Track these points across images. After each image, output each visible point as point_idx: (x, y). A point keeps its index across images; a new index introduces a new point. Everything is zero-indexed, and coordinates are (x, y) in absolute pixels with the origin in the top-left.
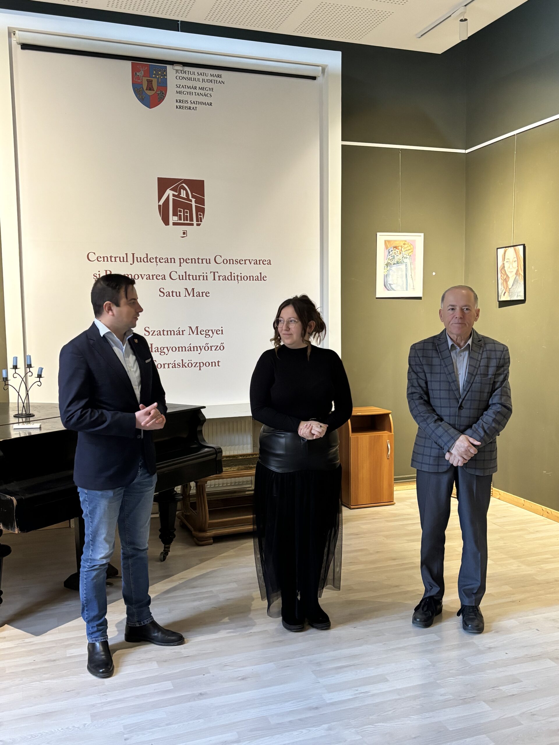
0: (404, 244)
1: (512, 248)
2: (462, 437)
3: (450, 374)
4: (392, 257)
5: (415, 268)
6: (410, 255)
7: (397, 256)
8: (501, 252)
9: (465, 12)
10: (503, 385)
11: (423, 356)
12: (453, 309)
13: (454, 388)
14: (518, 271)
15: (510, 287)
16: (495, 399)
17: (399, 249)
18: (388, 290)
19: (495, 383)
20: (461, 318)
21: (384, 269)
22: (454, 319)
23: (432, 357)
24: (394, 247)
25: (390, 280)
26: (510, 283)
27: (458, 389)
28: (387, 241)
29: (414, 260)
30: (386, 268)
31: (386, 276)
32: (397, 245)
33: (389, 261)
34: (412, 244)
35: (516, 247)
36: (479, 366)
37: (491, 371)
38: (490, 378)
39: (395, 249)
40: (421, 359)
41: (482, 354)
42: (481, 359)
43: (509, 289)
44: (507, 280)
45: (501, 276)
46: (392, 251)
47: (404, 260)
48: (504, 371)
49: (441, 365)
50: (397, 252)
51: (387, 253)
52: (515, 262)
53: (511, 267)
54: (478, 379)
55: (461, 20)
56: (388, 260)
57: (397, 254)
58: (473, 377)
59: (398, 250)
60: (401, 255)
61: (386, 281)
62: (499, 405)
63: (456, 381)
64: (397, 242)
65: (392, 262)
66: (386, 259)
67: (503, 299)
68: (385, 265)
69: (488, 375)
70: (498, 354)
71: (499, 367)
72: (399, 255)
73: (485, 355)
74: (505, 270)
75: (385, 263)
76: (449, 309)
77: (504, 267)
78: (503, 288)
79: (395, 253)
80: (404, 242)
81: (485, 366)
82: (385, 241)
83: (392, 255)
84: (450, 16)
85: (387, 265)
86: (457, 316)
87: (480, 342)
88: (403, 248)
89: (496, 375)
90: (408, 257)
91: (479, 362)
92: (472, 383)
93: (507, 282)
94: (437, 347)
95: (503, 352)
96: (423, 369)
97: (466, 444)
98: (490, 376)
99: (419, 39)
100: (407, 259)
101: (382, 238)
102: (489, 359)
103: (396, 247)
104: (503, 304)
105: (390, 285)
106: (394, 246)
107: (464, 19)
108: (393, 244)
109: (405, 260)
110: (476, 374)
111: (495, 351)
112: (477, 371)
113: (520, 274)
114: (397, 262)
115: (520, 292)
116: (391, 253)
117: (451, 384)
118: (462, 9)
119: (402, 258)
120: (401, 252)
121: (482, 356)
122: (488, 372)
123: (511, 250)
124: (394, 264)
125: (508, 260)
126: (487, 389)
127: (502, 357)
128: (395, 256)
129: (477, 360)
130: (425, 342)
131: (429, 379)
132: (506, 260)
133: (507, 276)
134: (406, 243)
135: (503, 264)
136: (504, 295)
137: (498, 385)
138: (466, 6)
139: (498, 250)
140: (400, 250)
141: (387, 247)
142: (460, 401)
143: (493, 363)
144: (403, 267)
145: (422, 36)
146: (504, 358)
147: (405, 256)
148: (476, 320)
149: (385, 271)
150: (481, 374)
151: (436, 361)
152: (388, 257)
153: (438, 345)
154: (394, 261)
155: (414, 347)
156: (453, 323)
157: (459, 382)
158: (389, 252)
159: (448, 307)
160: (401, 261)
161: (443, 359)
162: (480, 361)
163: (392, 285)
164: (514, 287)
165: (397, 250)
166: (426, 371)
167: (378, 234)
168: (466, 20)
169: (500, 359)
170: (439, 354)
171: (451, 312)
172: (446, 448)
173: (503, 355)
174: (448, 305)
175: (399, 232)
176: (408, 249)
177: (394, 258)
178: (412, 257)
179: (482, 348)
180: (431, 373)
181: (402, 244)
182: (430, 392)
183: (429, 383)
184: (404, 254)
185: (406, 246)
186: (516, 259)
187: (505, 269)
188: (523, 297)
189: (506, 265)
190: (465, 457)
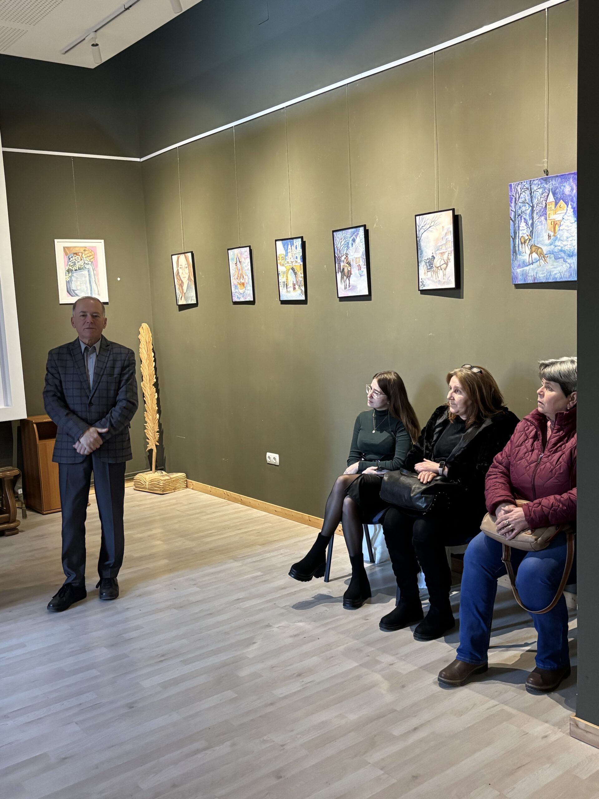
0: (85, 250)
1: (183, 255)
2: (92, 429)
3: (82, 374)
4: (73, 264)
5: (98, 274)
6: (91, 260)
7: (78, 262)
8: (175, 258)
9: (96, 38)
10: (129, 383)
11: (58, 360)
12: (83, 316)
13: (85, 387)
14: (189, 276)
15: (185, 292)
16: (121, 396)
17: (79, 255)
18: (72, 296)
19: (120, 382)
20: (92, 323)
21: (66, 275)
22: (86, 324)
23: (66, 360)
24: (74, 254)
25: (73, 287)
26: (185, 287)
27: (89, 388)
28: (66, 247)
29: (97, 266)
30: (67, 274)
31: (68, 283)
32: (77, 252)
33: (70, 268)
34: (93, 250)
35: (186, 254)
36: (106, 367)
37: (117, 371)
38: (116, 378)
39: (75, 255)
40: (56, 362)
41: (109, 357)
42: (108, 361)
43: (185, 293)
44: (182, 285)
45: (177, 281)
46: (72, 257)
47: (85, 266)
48: (129, 371)
49: (74, 367)
50: (78, 258)
51: (67, 259)
52: (186, 267)
53: (184, 273)
54: (104, 378)
55: (93, 45)
56: (68, 266)
57: (78, 261)
58: (100, 377)
59: (79, 257)
60: (82, 261)
61: (69, 287)
62: (124, 401)
63: (87, 380)
64: (77, 249)
65: (74, 268)
66: (67, 266)
67: (180, 303)
68: (66, 272)
69: (113, 375)
70: (123, 357)
71: (123, 368)
72: (80, 262)
73: (111, 358)
74: (180, 276)
75: (66, 270)
76: (81, 316)
77: (178, 273)
78: (180, 293)
79: (75, 259)
80: (84, 249)
81: (111, 367)
82: (64, 248)
83: (73, 261)
84: (84, 39)
85: (69, 271)
86: (89, 321)
87: (108, 347)
88: (84, 254)
89: (121, 375)
90: (90, 263)
91: (105, 364)
92: (100, 382)
93: (182, 287)
94: (71, 352)
95: (127, 354)
96: (58, 371)
97: (96, 435)
98: (115, 376)
99: (64, 55)
100: (89, 265)
101: (60, 245)
102: (115, 361)
103: (76, 254)
104: (183, 307)
105: (73, 290)
106: (75, 252)
107: (95, 44)
108: (72, 250)
109: (87, 266)
110: (103, 375)
111: (121, 353)
112: (104, 372)
113: (191, 279)
114: (78, 268)
115: (193, 296)
116: (71, 259)
117: (83, 383)
118: (92, 35)
119: (84, 264)
120: (82, 258)
121: (108, 359)
122: (114, 372)
123: (182, 256)
124: (75, 270)
125: (181, 266)
126: (113, 387)
127: (127, 359)
128: (76, 262)
129: (104, 362)
130: (61, 347)
131: (63, 379)
132: (180, 267)
133: (182, 281)
134: (86, 249)
135: (178, 270)
136: (181, 299)
137: (122, 383)
138: (96, 31)
139: (173, 256)
140: (81, 256)
141: (66, 254)
142: (90, 398)
143: (119, 364)
144: (86, 272)
145: (66, 52)
146: (129, 360)
147: (86, 262)
148: (104, 327)
149: (67, 277)
150: (107, 374)
151: (70, 363)
152: (68, 263)
153: (72, 350)
154: (75, 267)
155: (50, 353)
156: (85, 328)
157: (90, 380)
158: (69, 259)
159: (80, 313)
160: (82, 267)
161: (76, 362)
162: (107, 363)
163: (76, 291)
164: (188, 292)
165: (77, 256)
166: (60, 373)
167: (56, 241)
168: (97, 45)
169: (125, 361)
170: (73, 357)
171: (82, 318)
172: (76, 439)
173: (127, 357)
174: (80, 311)
175: (78, 239)
176: (88, 255)
177: (75, 264)
178: (94, 262)
179: (109, 352)
180: (65, 374)
181: (82, 251)
182: (64, 391)
183: (63, 384)
184: (85, 260)
185: (86, 252)
186: (187, 266)
187: (180, 274)
188: (195, 301)
189: (180, 271)
190: (92, 447)
